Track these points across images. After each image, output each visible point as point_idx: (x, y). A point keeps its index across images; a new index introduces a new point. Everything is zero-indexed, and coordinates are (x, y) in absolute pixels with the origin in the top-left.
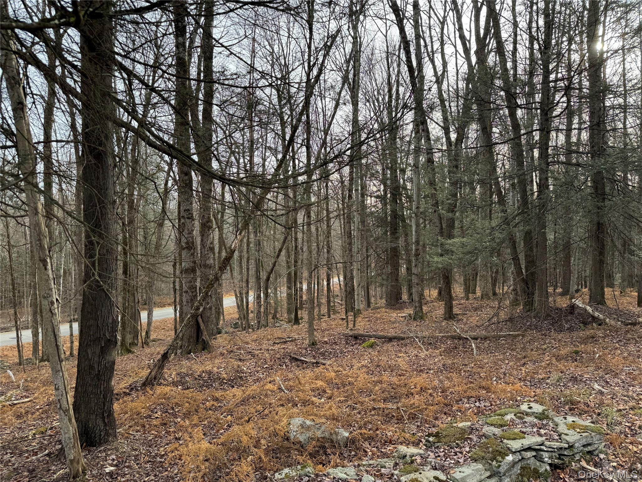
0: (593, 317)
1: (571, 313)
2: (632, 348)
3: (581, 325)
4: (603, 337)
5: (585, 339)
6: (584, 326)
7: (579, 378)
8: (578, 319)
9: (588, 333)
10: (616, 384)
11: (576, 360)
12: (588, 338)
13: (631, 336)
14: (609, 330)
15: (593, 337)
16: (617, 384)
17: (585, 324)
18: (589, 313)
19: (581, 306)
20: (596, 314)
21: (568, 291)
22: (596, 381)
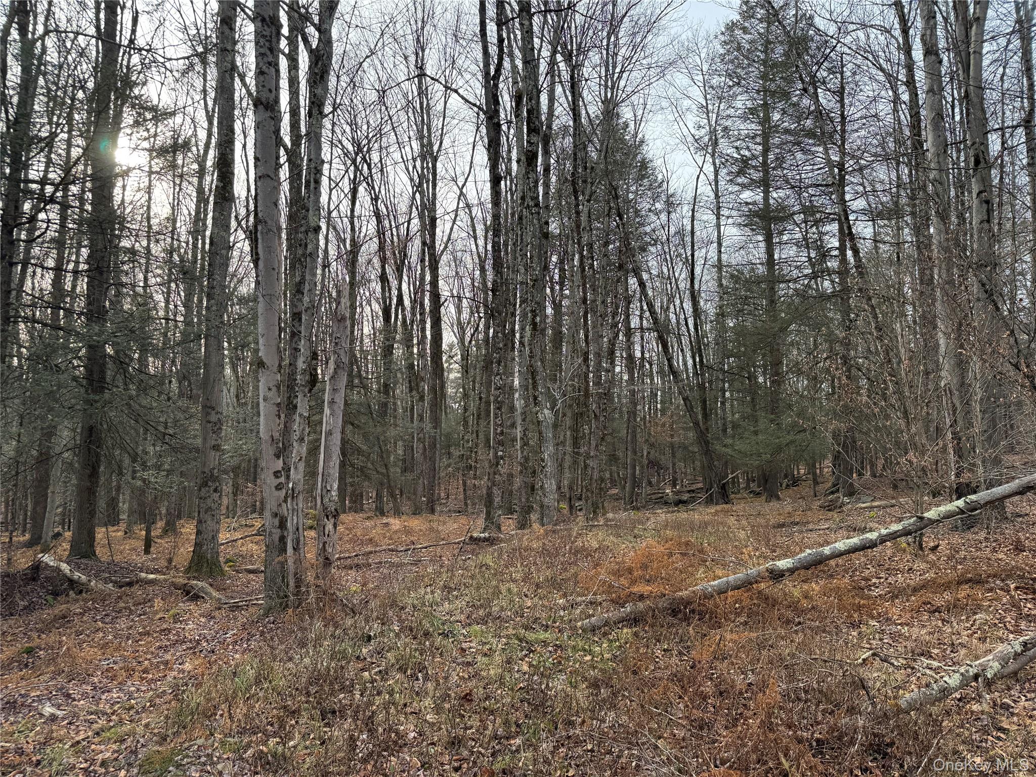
0: (72, 582)
1: (34, 579)
2: (122, 624)
3: (49, 598)
4: (81, 613)
5: (50, 623)
6: (55, 599)
7: (20, 700)
8: (44, 587)
9: (56, 612)
10: (82, 695)
11: (26, 666)
12: (56, 619)
13: (123, 605)
14: (92, 599)
15: (64, 617)
16: (85, 696)
17: (56, 594)
18: (65, 575)
19: (52, 564)
20: (77, 575)
21: (40, 538)
22: (49, 699)
